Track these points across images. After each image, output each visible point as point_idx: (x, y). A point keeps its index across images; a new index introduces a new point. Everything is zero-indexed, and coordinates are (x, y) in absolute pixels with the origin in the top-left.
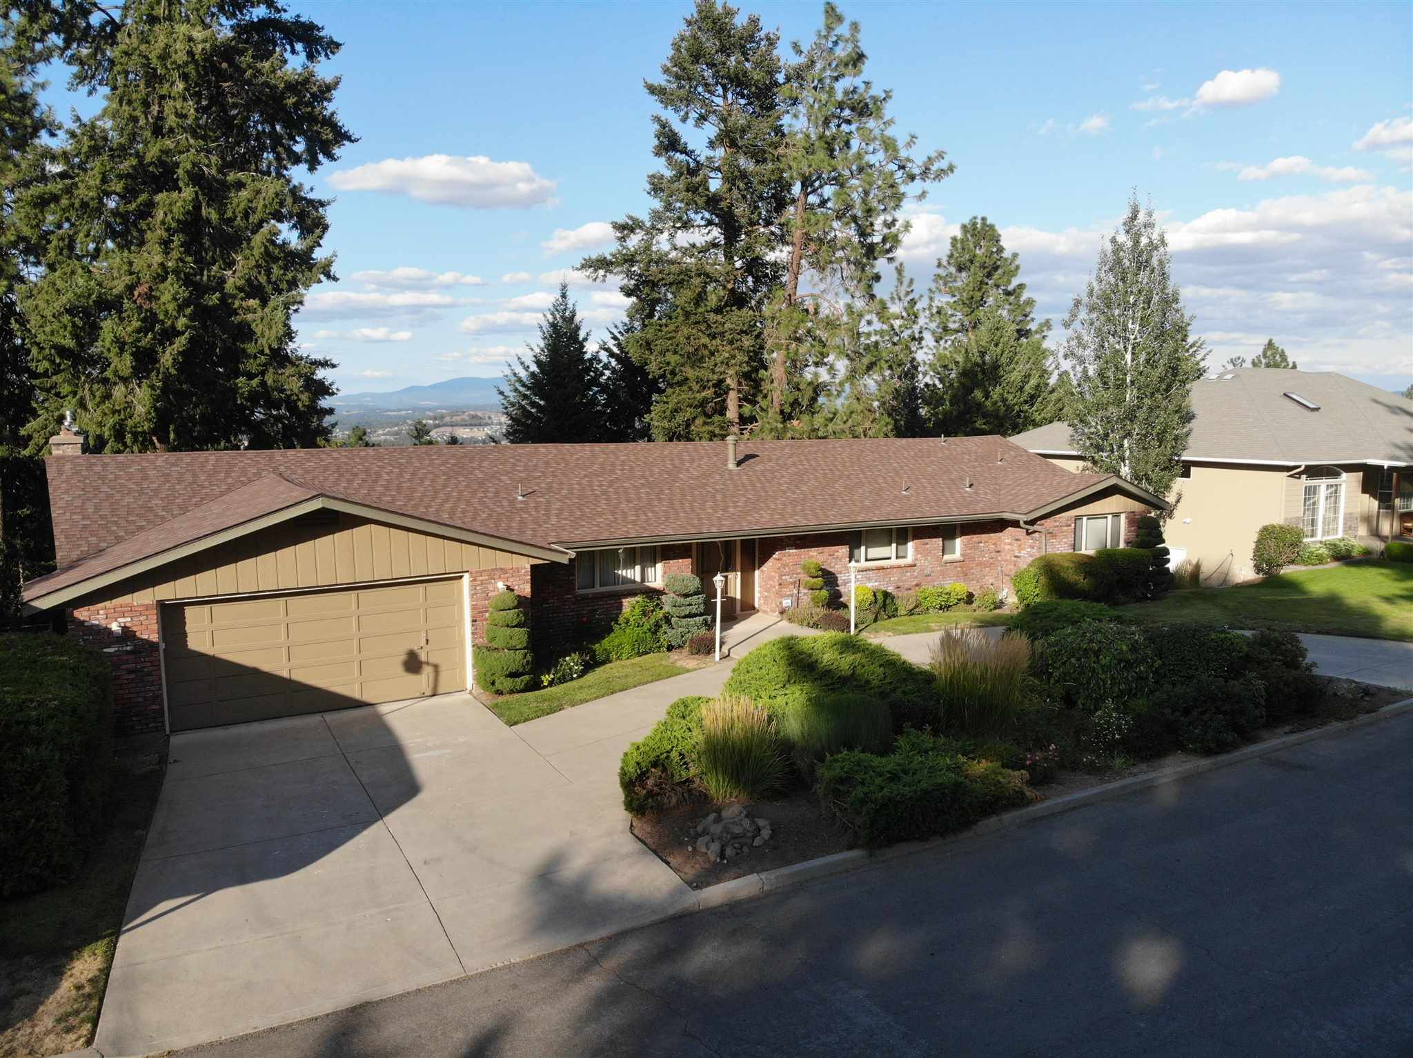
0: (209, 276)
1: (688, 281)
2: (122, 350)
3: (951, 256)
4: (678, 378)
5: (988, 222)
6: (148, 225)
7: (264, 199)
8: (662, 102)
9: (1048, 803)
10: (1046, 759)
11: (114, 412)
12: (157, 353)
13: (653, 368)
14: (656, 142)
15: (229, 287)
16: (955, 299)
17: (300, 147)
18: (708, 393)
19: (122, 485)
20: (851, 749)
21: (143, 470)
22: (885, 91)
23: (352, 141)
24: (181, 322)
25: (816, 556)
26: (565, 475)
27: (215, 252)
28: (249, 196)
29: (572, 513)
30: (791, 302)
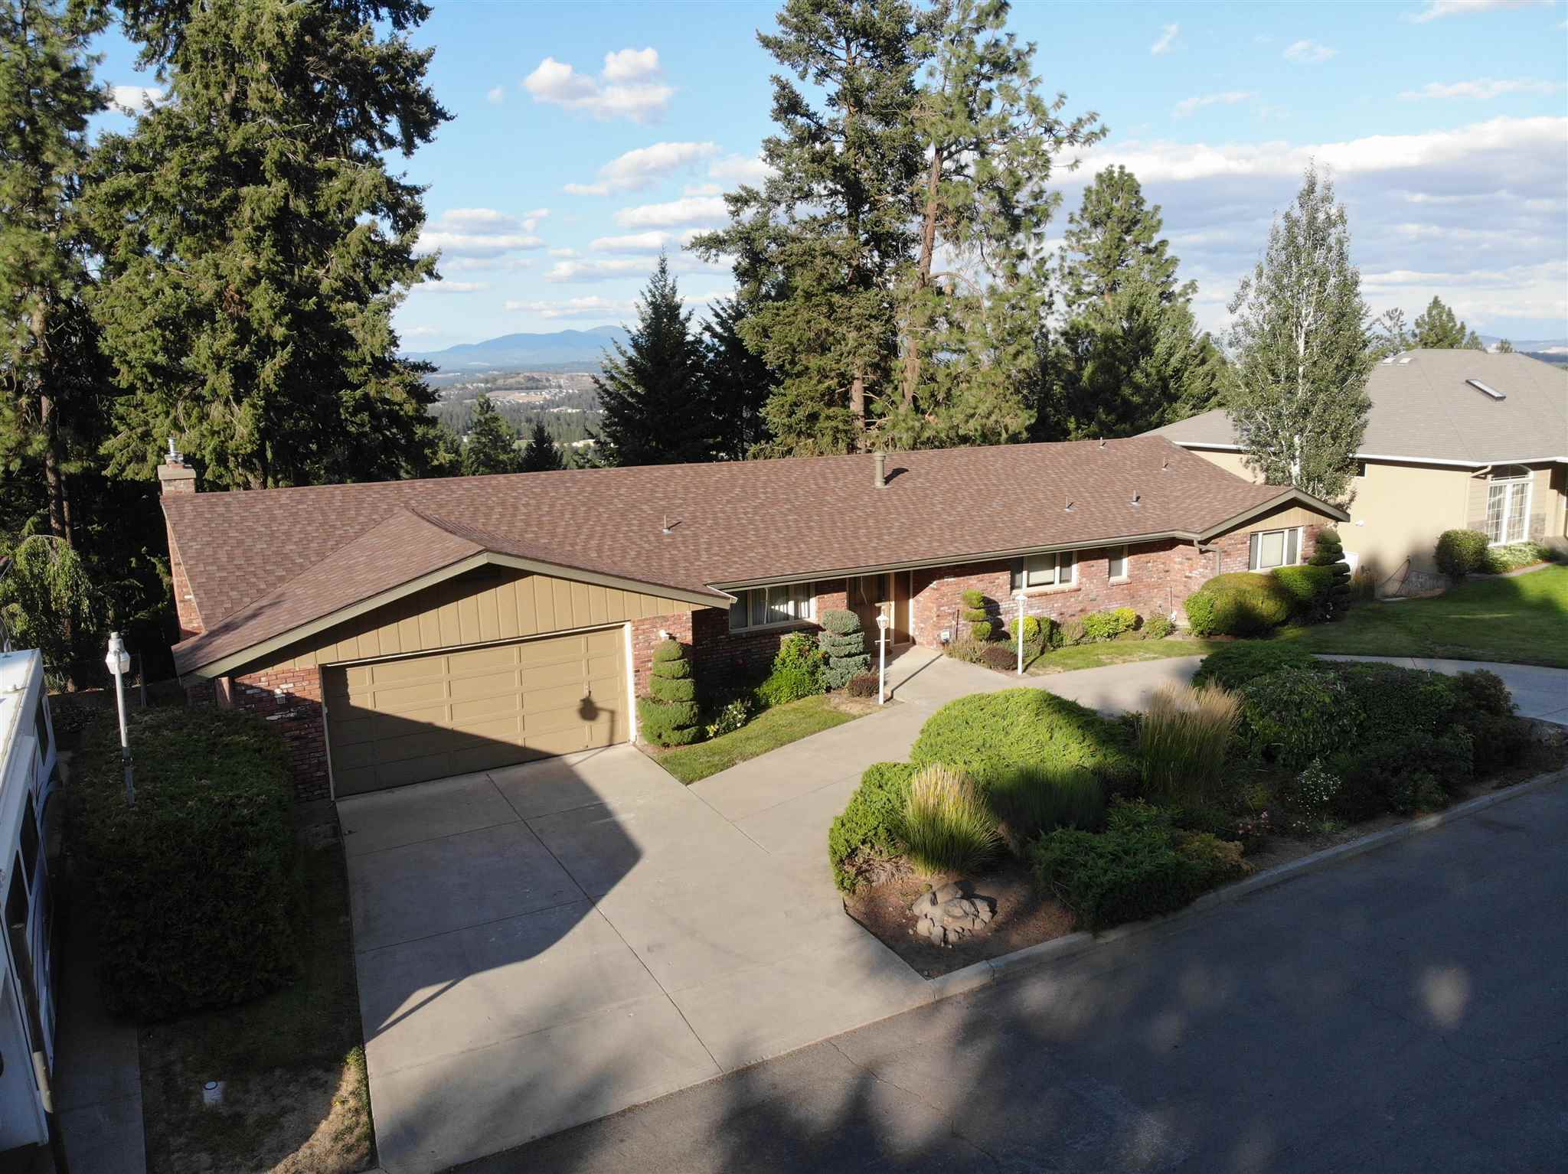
0: (300, 277)
1: (812, 262)
2: (219, 366)
3: (1085, 209)
4: (798, 368)
5: (1127, 171)
6: (234, 222)
7: (360, 191)
8: (778, 56)
9: (1263, 875)
10: (1258, 827)
11: (213, 433)
12: (256, 368)
13: (771, 360)
14: (775, 105)
15: (325, 287)
16: (1090, 258)
17: (393, 128)
18: (832, 383)
19: (251, 529)
20: (1065, 825)
21: (268, 510)
22: (1029, 44)
23: (447, 119)
24: (279, 332)
25: (977, 585)
26: (706, 502)
27: (306, 249)
28: (341, 187)
29: (721, 546)
30: (925, 282)
